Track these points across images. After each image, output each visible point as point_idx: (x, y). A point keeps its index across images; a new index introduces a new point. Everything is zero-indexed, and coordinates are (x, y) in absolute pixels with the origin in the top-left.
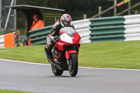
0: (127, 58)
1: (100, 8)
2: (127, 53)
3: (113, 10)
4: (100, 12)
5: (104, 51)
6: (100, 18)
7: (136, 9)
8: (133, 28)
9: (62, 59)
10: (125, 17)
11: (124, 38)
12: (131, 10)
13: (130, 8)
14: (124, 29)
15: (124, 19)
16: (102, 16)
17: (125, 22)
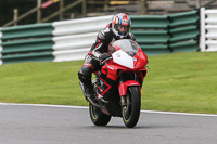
0: (58, 88)
1: (16, 11)
2: (59, 80)
3: (35, 13)
4: (16, 18)
5: (22, 78)
6: (16, 27)
7: (72, 10)
8: (67, 40)
9: (113, 96)
10: (55, 24)
11: (52, 57)
12: (64, 13)
13: (62, 9)
14: (53, 43)
15: (52, 28)
16: (19, 23)
17: (54, 32)
